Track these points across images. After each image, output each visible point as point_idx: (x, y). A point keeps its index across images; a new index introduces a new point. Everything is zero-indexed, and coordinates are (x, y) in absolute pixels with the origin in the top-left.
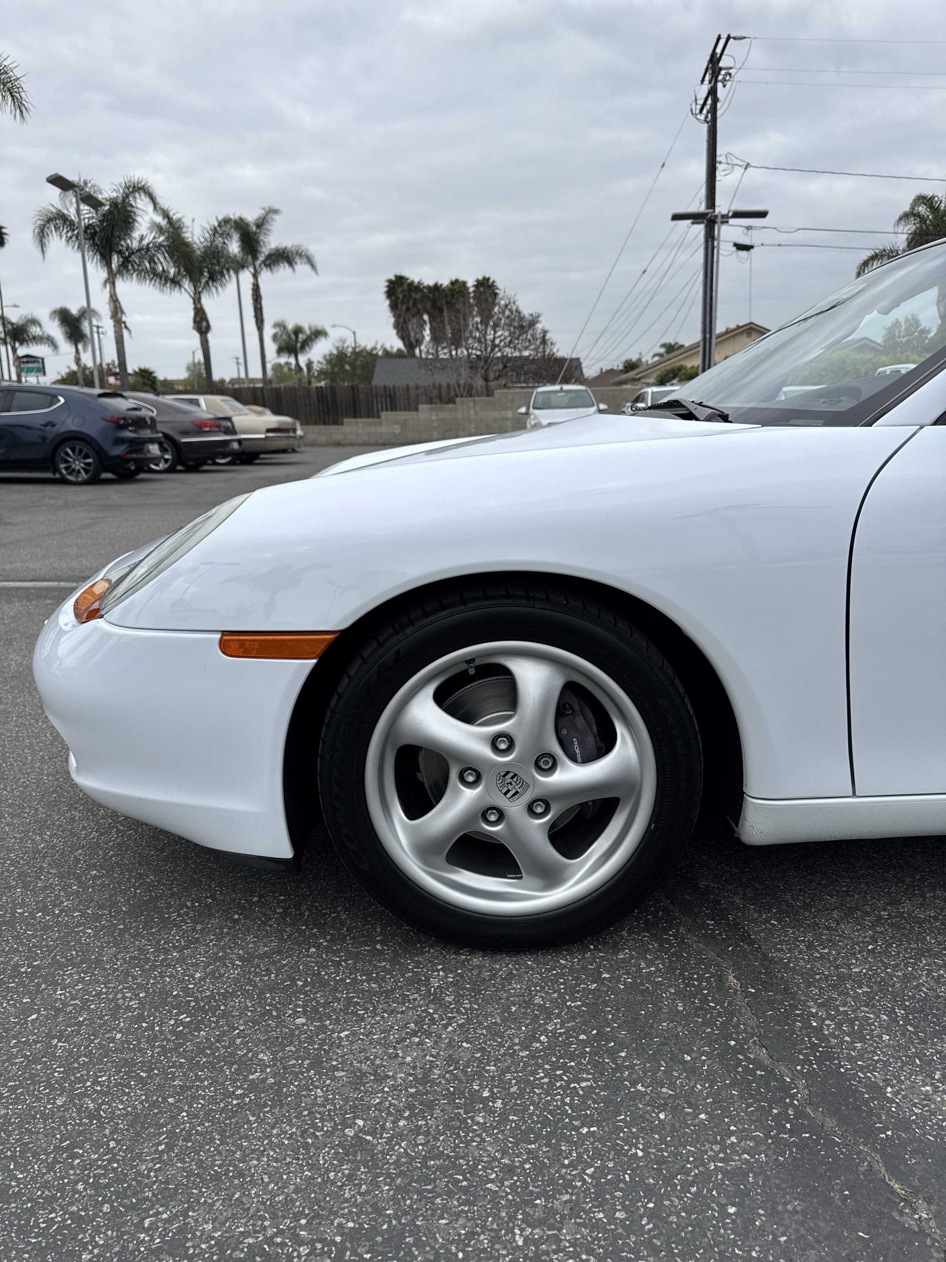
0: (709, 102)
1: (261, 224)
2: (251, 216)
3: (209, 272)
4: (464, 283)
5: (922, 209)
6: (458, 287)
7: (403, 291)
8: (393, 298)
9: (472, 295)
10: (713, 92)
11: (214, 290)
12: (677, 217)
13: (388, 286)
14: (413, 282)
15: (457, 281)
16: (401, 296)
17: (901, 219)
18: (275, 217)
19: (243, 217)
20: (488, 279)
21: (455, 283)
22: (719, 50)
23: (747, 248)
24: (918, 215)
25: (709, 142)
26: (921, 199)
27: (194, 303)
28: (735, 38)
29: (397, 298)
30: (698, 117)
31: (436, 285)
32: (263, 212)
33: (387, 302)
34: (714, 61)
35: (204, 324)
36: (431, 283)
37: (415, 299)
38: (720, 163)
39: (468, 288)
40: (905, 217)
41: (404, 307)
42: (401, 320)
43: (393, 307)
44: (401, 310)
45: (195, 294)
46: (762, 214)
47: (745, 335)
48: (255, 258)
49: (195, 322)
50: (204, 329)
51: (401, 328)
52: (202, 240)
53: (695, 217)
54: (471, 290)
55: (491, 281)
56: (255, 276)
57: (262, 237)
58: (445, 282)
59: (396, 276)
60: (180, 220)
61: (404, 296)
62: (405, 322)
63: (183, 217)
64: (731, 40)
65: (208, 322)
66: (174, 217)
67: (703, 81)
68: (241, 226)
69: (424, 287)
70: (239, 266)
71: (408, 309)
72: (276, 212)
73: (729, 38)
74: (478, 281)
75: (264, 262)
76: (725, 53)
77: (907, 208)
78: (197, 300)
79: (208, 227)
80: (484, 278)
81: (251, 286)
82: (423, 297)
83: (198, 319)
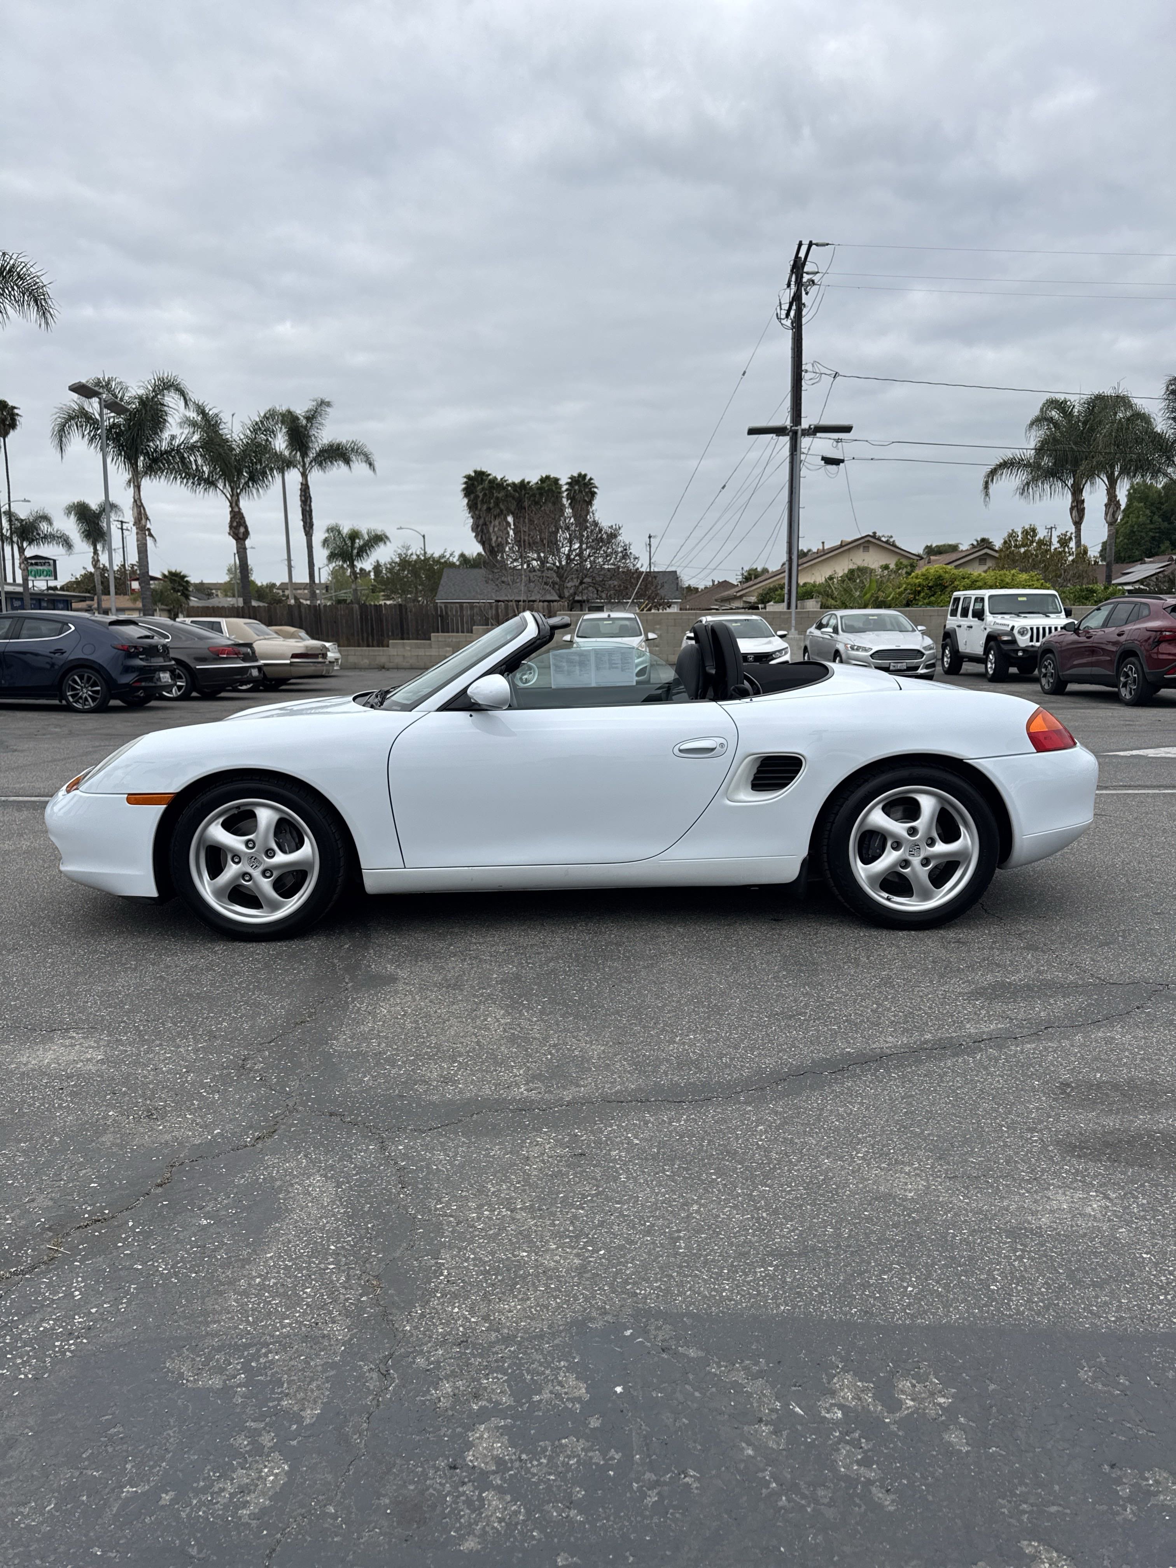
0: (794, 307)
1: (311, 417)
2: (300, 410)
3: (250, 473)
4: (556, 480)
5: (1054, 414)
6: (549, 485)
7: (483, 489)
8: (472, 496)
9: (565, 494)
10: (797, 299)
11: (254, 491)
12: (752, 431)
13: (466, 483)
14: (495, 478)
15: (548, 477)
16: (481, 495)
17: (1032, 424)
18: (328, 409)
19: (292, 409)
20: (585, 475)
21: (545, 480)
22: (802, 254)
23: (836, 462)
24: (1051, 420)
25: (793, 349)
26: (1054, 404)
27: (231, 506)
28: (817, 245)
29: (477, 497)
30: (783, 322)
31: (523, 481)
32: (314, 403)
33: (466, 501)
34: (798, 266)
35: (242, 530)
36: (517, 481)
37: (497, 498)
38: (806, 371)
39: (560, 487)
40: (1037, 422)
41: (485, 507)
42: (481, 521)
43: (472, 507)
44: (480, 510)
45: (232, 496)
46: (847, 429)
47: (861, 549)
48: (304, 455)
49: (231, 527)
50: (241, 536)
51: (481, 531)
52: (242, 437)
53: (779, 431)
54: (565, 488)
55: (588, 478)
56: (304, 475)
57: (312, 432)
58: (533, 478)
59: (475, 472)
60: (217, 415)
61: (485, 495)
62: (485, 524)
63: (220, 412)
64: (814, 246)
65: (246, 527)
66: (211, 413)
67: (789, 285)
68: (289, 419)
69: (508, 485)
70: (285, 464)
71: (489, 509)
72: (328, 404)
73: (811, 244)
74: (572, 478)
75: (315, 459)
76: (808, 259)
77: (1036, 412)
78: (234, 504)
79: (249, 423)
80: (580, 475)
81: (299, 487)
82: (507, 496)
83: (235, 524)
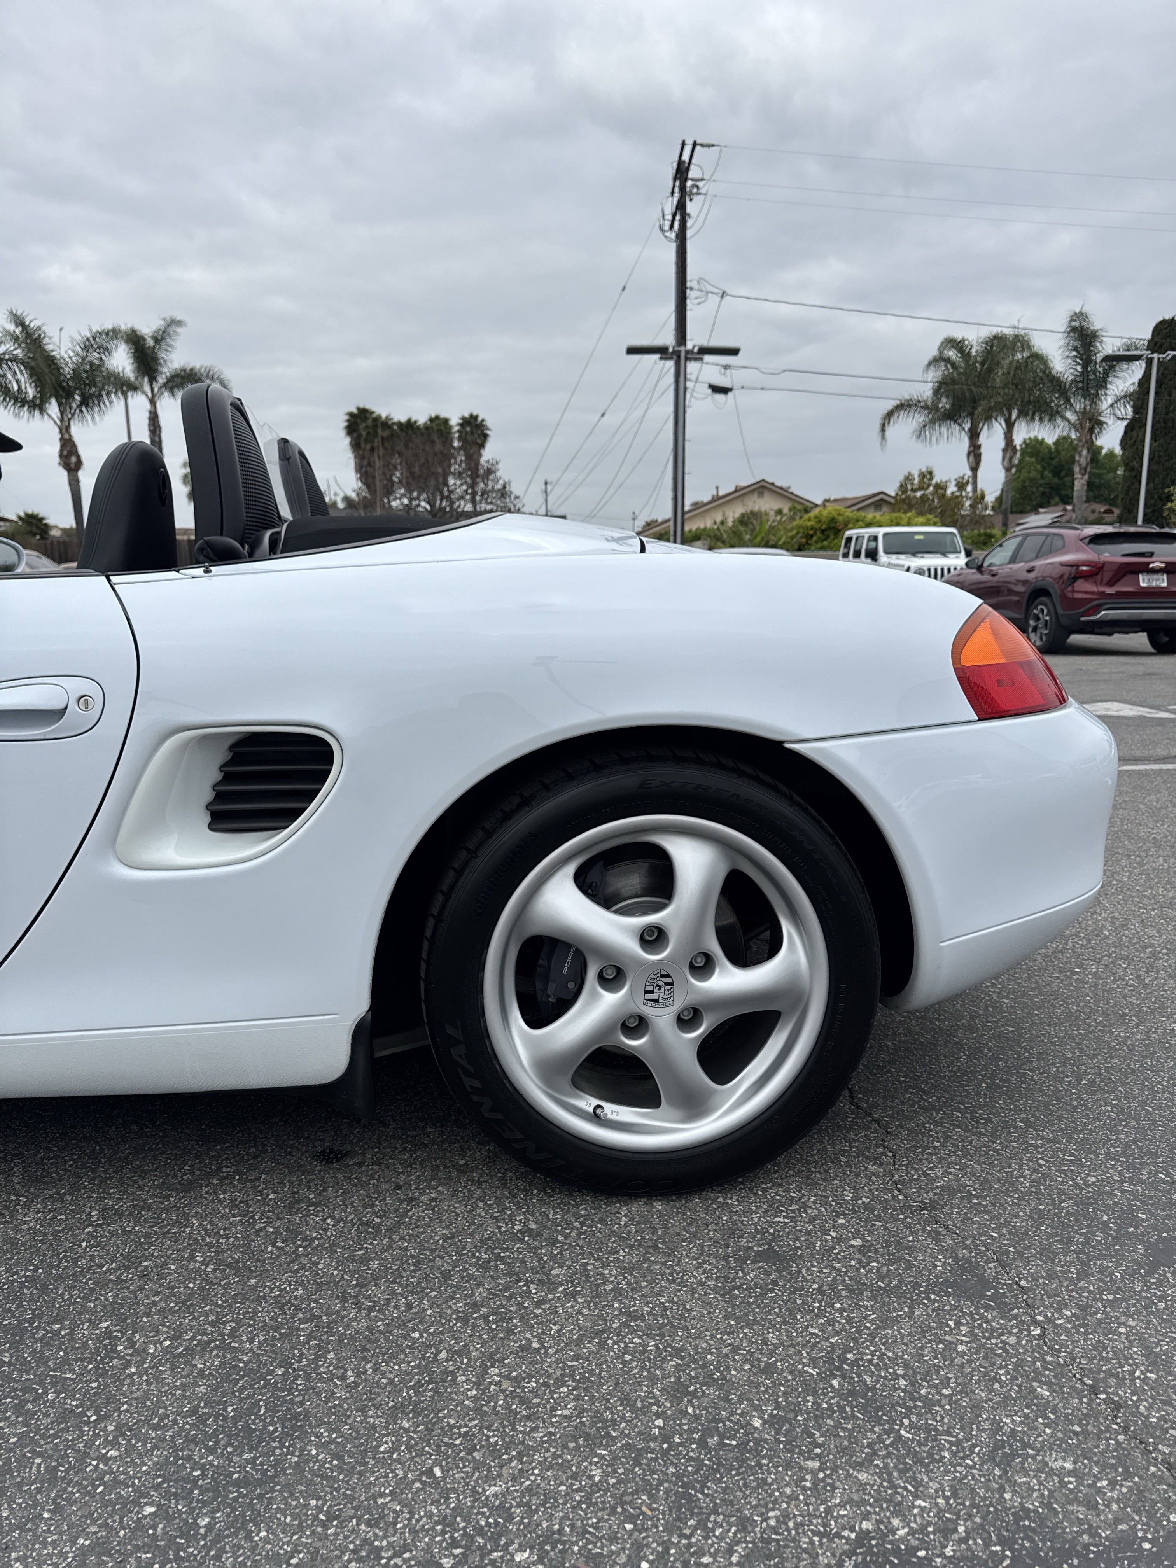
0: (678, 217)
1: (160, 338)
2: (147, 328)
3: (83, 396)
4: (446, 421)
5: (952, 354)
6: (439, 424)
7: (367, 427)
8: (355, 435)
9: (457, 435)
10: (681, 206)
11: (89, 417)
12: (632, 351)
13: (348, 421)
14: (380, 416)
15: (437, 417)
16: (364, 433)
17: (930, 364)
18: (179, 330)
19: (136, 327)
20: (476, 417)
21: (435, 420)
22: (686, 157)
23: (724, 390)
24: (948, 360)
25: (677, 264)
26: (952, 343)
27: (61, 432)
28: (702, 145)
29: (360, 436)
30: (668, 234)
31: (409, 421)
32: (162, 323)
33: (348, 440)
34: (682, 171)
35: (74, 459)
36: (403, 419)
37: (383, 438)
38: (691, 289)
39: (451, 427)
40: (935, 361)
41: (368, 447)
42: (365, 462)
43: (356, 446)
44: (364, 450)
45: (62, 420)
46: (734, 352)
47: (757, 495)
48: (152, 379)
49: (61, 456)
50: (73, 466)
51: (364, 471)
52: (72, 354)
53: (662, 351)
54: (456, 428)
55: (480, 419)
56: (153, 402)
57: (162, 354)
58: (422, 419)
59: (359, 409)
60: (39, 328)
61: (368, 433)
62: (369, 465)
63: (43, 324)
64: (698, 148)
65: (79, 457)
66: (32, 325)
67: (673, 193)
68: (135, 340)
69: (393, 424)
70: (125, 387)
71: (372, 449)
72: (179, 323)
73: (695, 144)
74: (463, 418)
75: (165, 385)
76: (693, 161)
77: (934, 352)
78: (65, 430)
79: (78, 338)
80: (471, 416)
81: (147, 415)
82: (392, 435)
83: (65, 453)
